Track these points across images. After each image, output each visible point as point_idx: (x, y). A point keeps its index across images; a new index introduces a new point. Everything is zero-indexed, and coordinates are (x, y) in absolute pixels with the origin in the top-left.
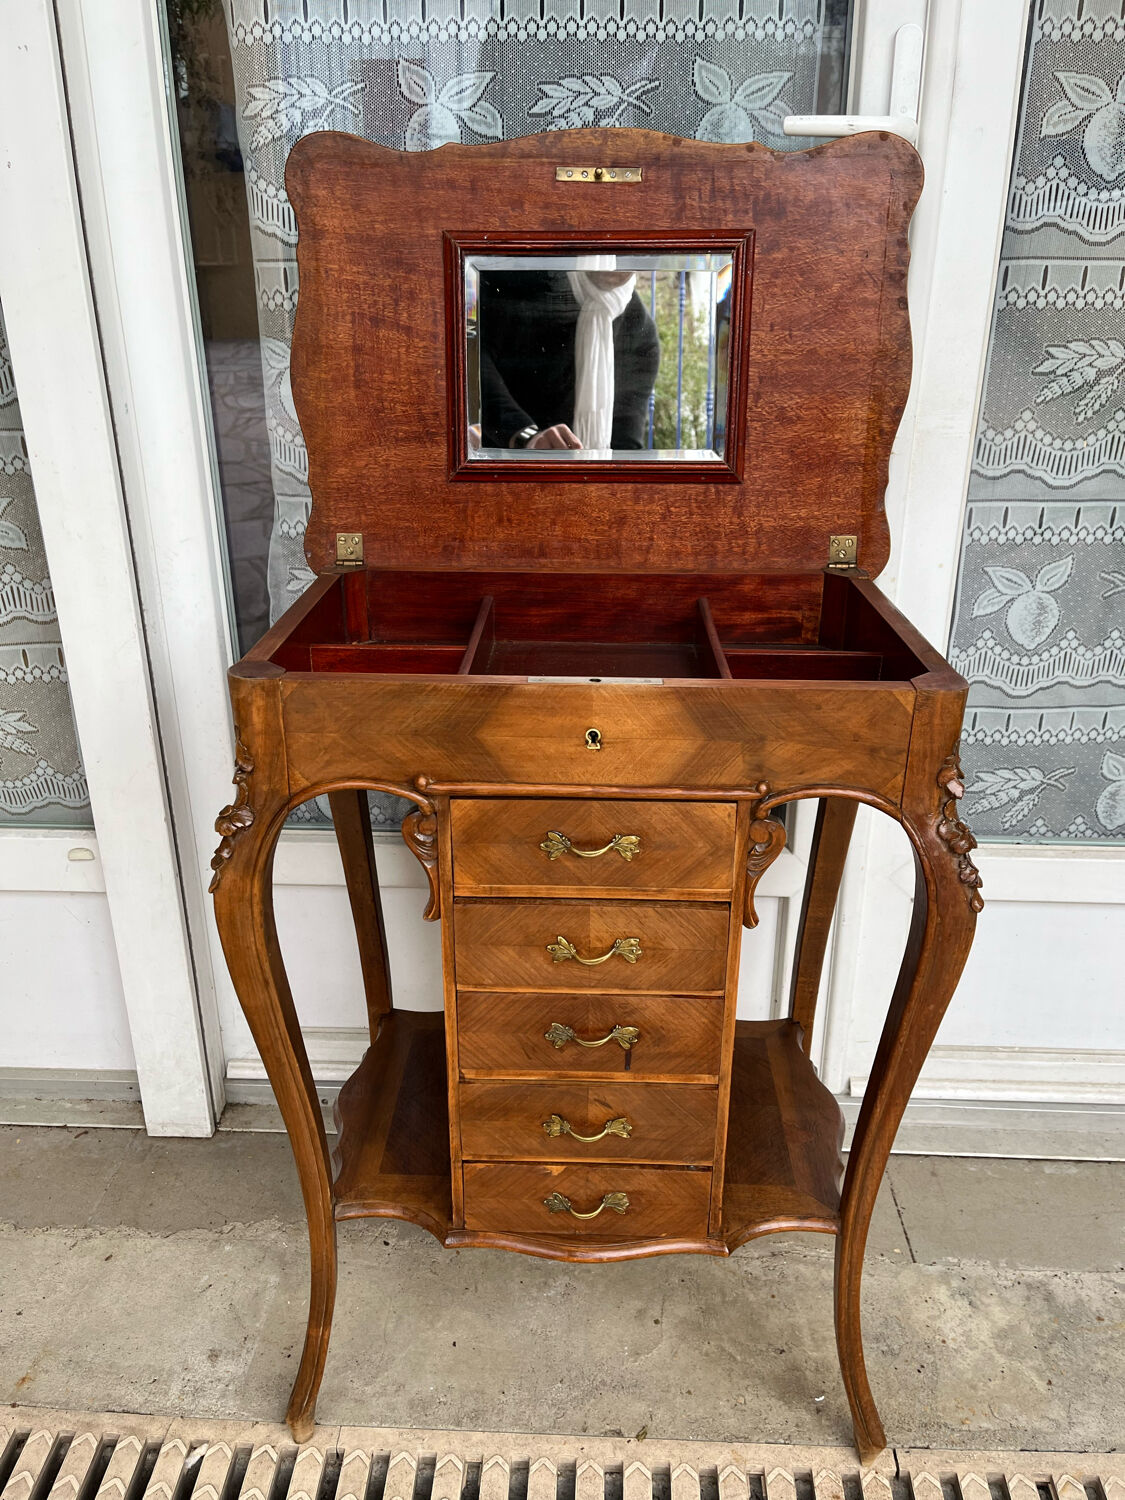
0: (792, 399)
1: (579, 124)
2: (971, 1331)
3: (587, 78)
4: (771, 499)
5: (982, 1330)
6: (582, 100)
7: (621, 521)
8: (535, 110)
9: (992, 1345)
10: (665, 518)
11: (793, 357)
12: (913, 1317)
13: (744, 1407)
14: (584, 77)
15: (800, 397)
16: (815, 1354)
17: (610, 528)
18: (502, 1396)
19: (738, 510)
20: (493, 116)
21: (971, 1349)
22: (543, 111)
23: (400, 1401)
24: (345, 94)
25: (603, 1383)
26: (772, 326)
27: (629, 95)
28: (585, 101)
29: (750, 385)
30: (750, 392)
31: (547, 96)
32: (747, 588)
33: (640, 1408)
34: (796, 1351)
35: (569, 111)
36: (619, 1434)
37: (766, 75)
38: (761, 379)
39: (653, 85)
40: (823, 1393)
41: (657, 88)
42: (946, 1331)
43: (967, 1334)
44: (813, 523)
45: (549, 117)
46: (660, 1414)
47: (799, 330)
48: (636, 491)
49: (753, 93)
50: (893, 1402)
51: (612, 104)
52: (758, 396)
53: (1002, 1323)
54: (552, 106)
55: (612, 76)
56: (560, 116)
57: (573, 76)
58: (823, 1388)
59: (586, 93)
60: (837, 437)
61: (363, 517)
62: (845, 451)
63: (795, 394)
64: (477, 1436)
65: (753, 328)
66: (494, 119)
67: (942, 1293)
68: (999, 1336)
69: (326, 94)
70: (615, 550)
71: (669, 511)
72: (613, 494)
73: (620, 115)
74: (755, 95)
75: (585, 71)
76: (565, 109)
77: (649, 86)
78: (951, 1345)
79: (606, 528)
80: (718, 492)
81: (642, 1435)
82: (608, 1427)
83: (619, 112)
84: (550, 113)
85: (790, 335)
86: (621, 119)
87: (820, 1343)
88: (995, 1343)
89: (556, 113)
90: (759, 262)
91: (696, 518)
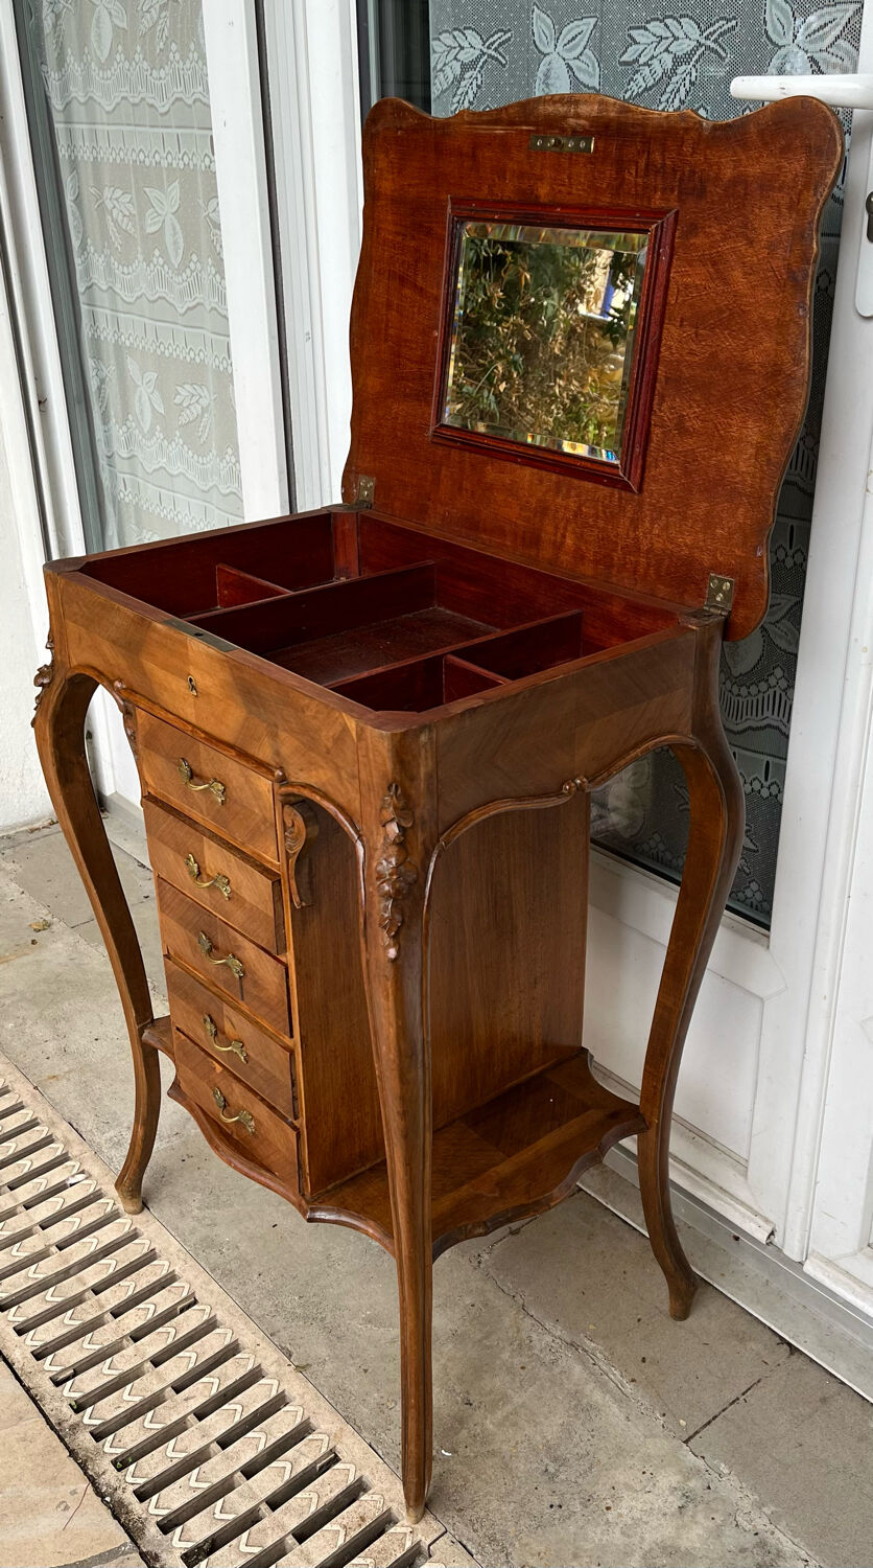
0: (691, 407)
1: (660, 72)
2: (646, 1523)
3: (668, 21)
4: (664, 518)
5: (659, 1531)
6: (665, 44)
7: (543, 510)
8: (625, 58)
9: (646, 1547)
10: (576, 516)
11: (697, 358)
12: (612, 1472)
13: (386, 1411)
14: (666, 21)
15: (698, 406)
16: (491, 1426)
17: (535, 516)
18: (256, 1276)
19: (635, 523)
20: (593, 66)
21: (623, 1533)
22: (631, 59)
23: (203, 1232)
24: (496, 45)
25: (323, 1319)
26: (682, 321)
27: (707, 38)
28: (665, 47)
29: (658, 385)
30: (656, 392)
31: (636, 43)
32: (616, 609)
33: (323, 1351)
34: (479, 1413)
35: (652, 57)
36: (289, 1356)
37: (830, 9)
38: (667, 379)
39: (730, 25)
40: (454, 1451)
41: (733, 28)
42: (624, 1504)
43: (637, 1522)
44: (697, 554)
45: (636, 65)
46: (329, 1367)
47: (704, 329)
48: (558, 483)
49: (814, 32)
50: (495, 1504)
51: (691, 48)
52: (663, 399)
53: (684, 1544)
54: (638, 54)
55: (691, 18)
56: (644, 64)
57: (658, 19)
58: (460, 1450)
59: (667, 38)
60: (728, 458)
61: (377, 464)
62: (733, 477)
63: (695, 401)
64: (215, 1287)
65: (667, 321)
66: (594, 69)
67: (668, 1479)
68: (664, 1548)
69: (480, 47)
70: (533, 540)
71: (581, 510)
72: (541, 481)
73: (697, 62)
74: (817, 34)
75: (667, 13)
76: (649, 56)
77: (726, 27)
78: (610, 1515)
79: (532, 516)
80: (620, 498)
81: (300, 1369)
82: (288, 1346)
83: (696, 57)
84: (637, 60)
85: (696, 333)
86: (698, 66)
87: (508, 1424)
88: (651, 1550)
89: (641, 61)
90: (679, 248)
91: (601, 523)
